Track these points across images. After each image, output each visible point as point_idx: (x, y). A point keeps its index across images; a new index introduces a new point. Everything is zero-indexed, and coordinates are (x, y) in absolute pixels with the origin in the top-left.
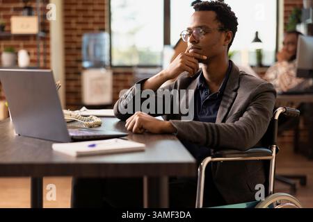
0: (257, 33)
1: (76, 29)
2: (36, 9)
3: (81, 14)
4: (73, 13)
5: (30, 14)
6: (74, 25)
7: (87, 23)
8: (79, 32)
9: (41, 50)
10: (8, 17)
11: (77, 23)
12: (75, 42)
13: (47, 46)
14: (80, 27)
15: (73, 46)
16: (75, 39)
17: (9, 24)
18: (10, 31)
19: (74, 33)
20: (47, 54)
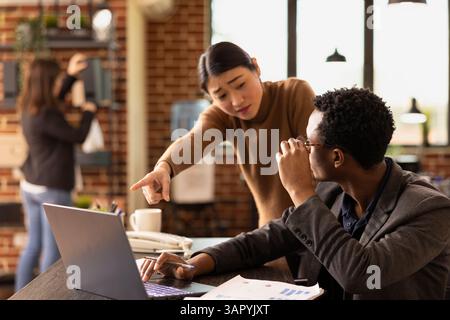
0: (414, 101)
1: (162, 95)
3: (171, 73)
4: (160, 71)
6: (160, 88)
7: (178, 86)
8: (169, 98)
11: (166, 86)
12: (162, 113)
13: (123, 121)
14: (169, 91)
15: (160, 118)
16: (162, 107)
19: (161, 100)
20: (122, 133)
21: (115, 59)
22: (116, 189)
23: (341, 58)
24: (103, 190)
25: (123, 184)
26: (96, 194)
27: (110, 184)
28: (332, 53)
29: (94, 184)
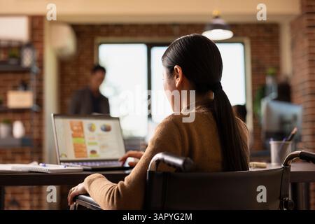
9: (35, 122)
13: (41, 119)
18: (6, 105)
20: (41, 126)
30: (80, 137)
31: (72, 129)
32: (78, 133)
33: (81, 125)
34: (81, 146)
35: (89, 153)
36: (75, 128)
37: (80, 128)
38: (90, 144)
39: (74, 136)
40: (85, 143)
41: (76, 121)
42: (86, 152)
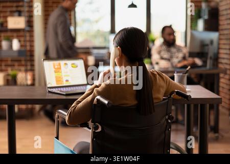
2: (24, 11)
5: (20, 15)
9: (28, 38)
10: (6, 17)
13: (32, 36)
17: (6, 22)
18: (7, 26)
20: (32, 41)
21: (27, 6)
22: (29, 67)
23: (135, 6)
24: (23, 68)
25: (33, 65)
26: (20, 70)
27: (26, 66)
28: (131, 3)
29: (19, 65)
30: (59, 72)
31: (54, 68)
32: (58, 70)
33: (60, 64)
34: (60, 78)
35: (64, 81)
36: (56, 67)
37: (59, 67)
38: (65, 76)
39: (55, 72)
40: (62, 75)
41: (56, 62)
42: (63, 81)
